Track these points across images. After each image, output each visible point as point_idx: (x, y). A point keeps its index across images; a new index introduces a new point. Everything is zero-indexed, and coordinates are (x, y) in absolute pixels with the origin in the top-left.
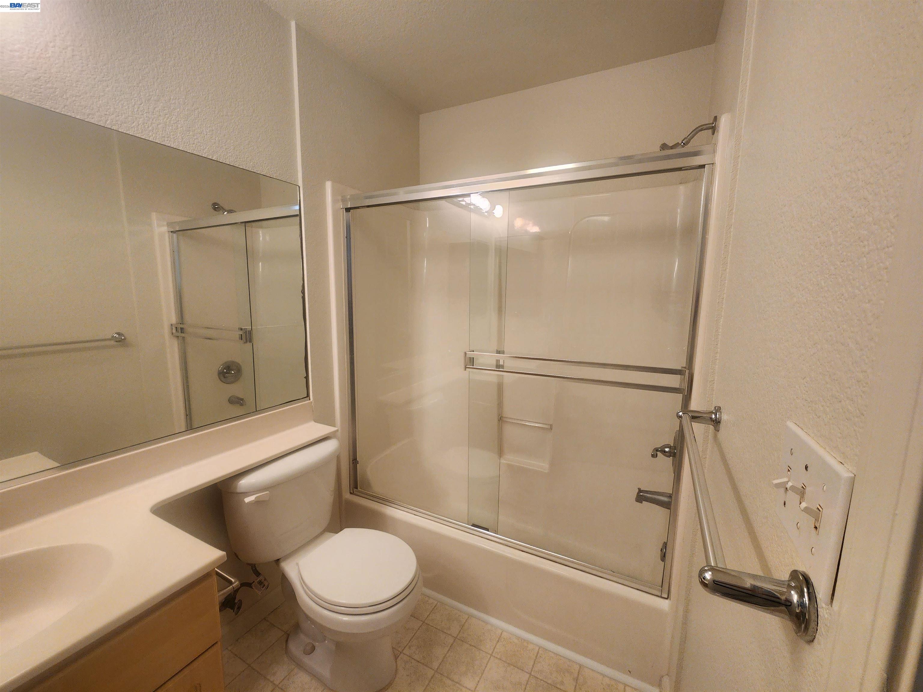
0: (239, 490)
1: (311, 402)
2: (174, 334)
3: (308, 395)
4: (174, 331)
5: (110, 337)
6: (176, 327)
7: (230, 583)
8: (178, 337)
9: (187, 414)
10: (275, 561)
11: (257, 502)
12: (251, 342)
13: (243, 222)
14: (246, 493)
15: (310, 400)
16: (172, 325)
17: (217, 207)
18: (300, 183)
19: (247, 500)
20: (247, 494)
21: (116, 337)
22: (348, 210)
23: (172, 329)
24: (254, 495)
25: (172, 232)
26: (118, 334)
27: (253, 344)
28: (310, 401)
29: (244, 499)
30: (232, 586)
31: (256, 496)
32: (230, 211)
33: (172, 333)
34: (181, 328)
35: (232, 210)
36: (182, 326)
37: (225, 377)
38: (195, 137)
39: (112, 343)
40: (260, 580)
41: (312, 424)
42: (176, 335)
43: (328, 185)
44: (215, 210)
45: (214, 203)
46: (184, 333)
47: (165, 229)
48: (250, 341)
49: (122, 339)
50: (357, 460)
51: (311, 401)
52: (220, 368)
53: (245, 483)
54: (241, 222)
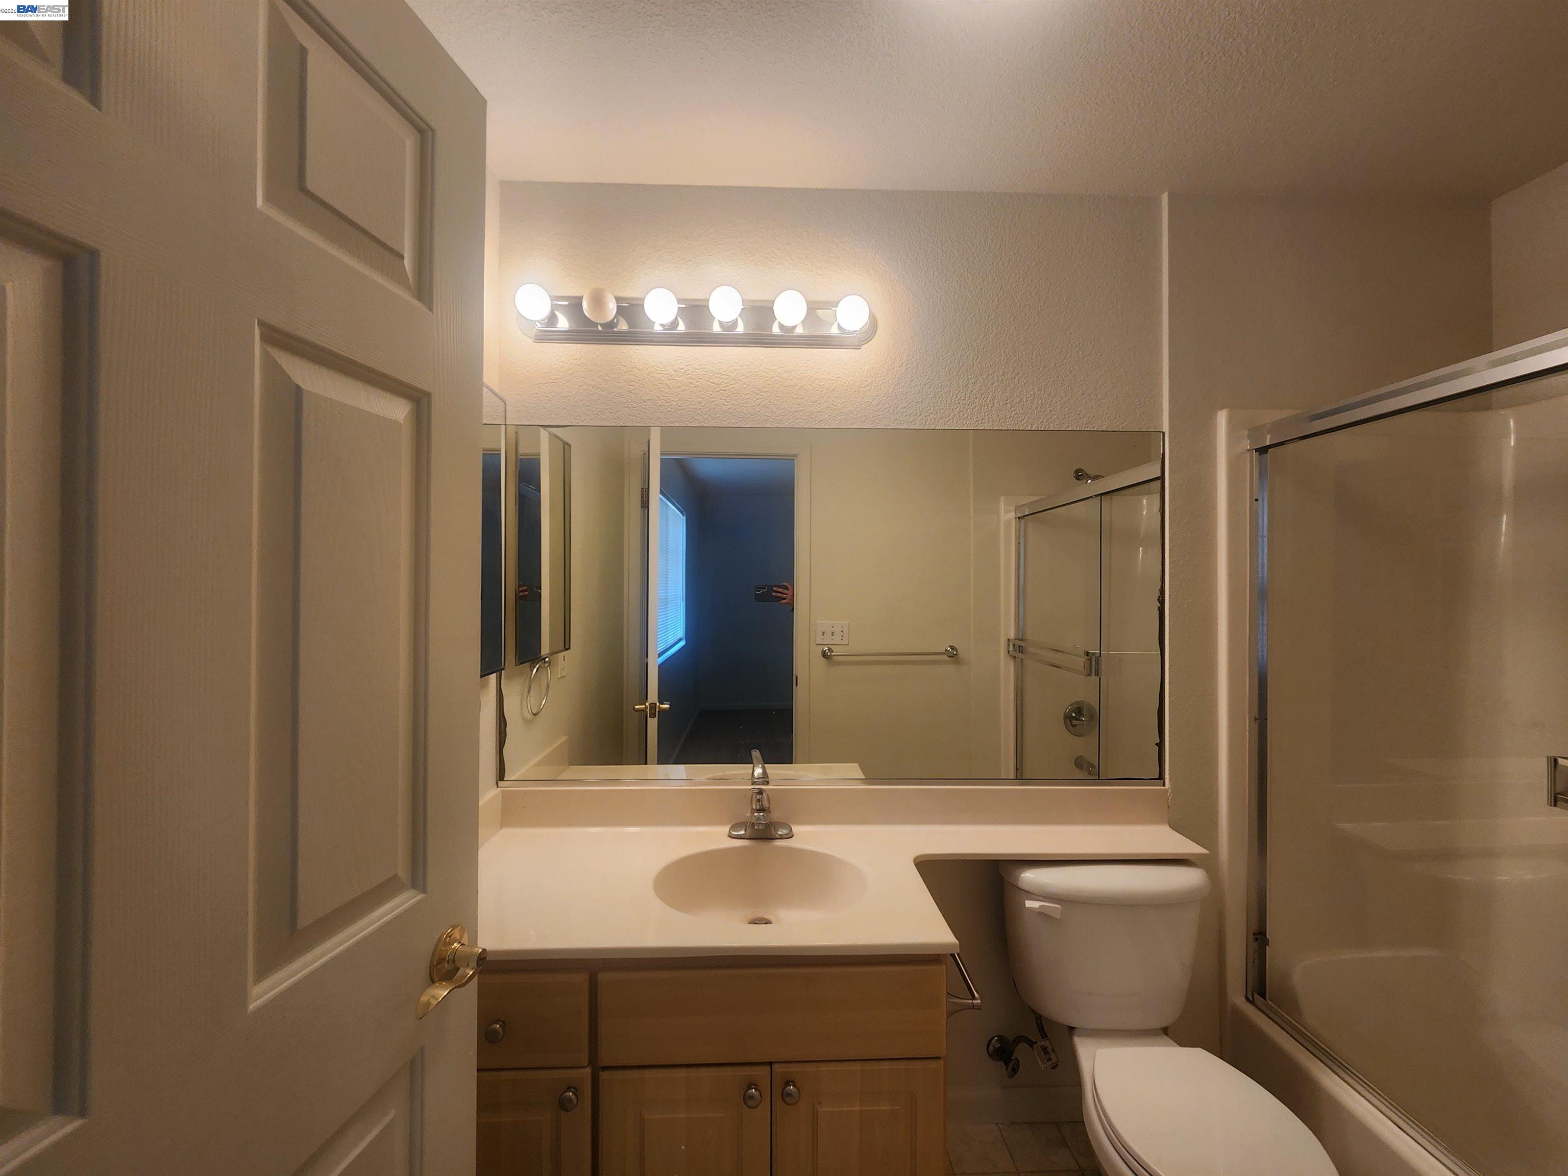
0: (1020, 885)
1: (1167, 791)
2: (1010, 653)
3: (1161, 777)
4: (1011, 648)
5: (943, 651)
6: (1014, 644)
7: (974, 997)
8: (1015, 657)
9: (1018, 768)
10: (1068, 1026)
11: (1041, 914)
12: (1098, 676)
13: (1098, 495)
14: (1030, 893)
15: (1164, 785)
16: (1009, 640)
17: (1080, 475)
18: (1166, 428)
19: (1029, 904)
20: (1031, 895)
21: (949, 651)
22: (1262, 450)
23: (1009, 645)
24: (1041, 901)
25: (1019, 518)
26: (952, 647)
27: (1100, 678)
28: (1163, 788)
29: (1026, 900)
30: (971, 1001)
31: (1040, 904)
32: (1095, 478)
33: (1009, 652)
34: (1019, 646)
35: (1099, 476)
36: (1021, 644)
37: (1073, 726)
38: (1013, 409)
39: (945, 657)
40: (1044, 1045)
41: (1166, 829)
42: (1013, 655)
43: (1222, 418)
44: (1079, 479)
45: (1076, 471)
46: (1022, 653)
47: (1012, 515)
48: (1097, 674)
49: (954, 654)
50: (1267, 936)
51: (1167, 787)
52: (1068, 710)
53: (1030, 877)
54: (1096, 495)
